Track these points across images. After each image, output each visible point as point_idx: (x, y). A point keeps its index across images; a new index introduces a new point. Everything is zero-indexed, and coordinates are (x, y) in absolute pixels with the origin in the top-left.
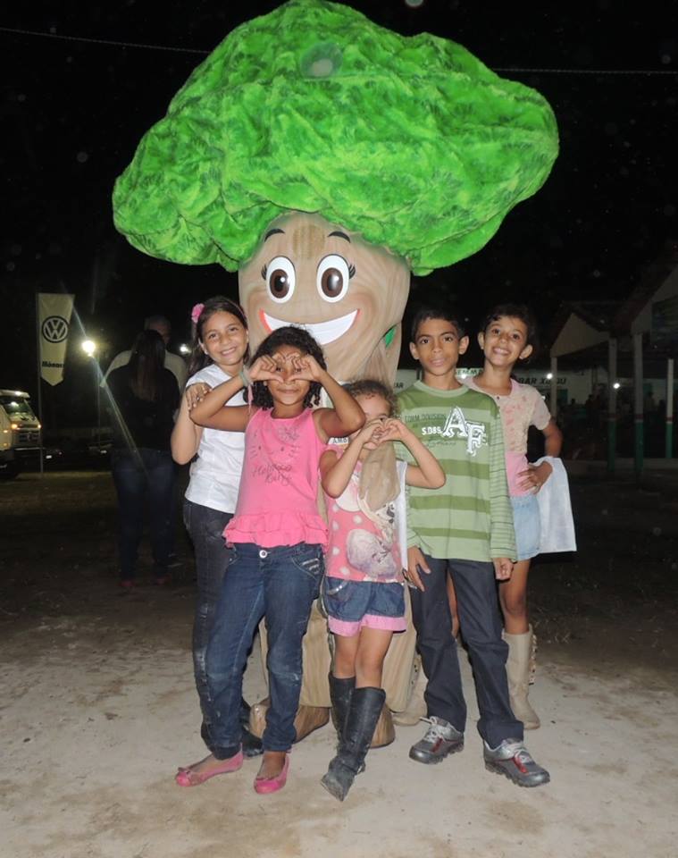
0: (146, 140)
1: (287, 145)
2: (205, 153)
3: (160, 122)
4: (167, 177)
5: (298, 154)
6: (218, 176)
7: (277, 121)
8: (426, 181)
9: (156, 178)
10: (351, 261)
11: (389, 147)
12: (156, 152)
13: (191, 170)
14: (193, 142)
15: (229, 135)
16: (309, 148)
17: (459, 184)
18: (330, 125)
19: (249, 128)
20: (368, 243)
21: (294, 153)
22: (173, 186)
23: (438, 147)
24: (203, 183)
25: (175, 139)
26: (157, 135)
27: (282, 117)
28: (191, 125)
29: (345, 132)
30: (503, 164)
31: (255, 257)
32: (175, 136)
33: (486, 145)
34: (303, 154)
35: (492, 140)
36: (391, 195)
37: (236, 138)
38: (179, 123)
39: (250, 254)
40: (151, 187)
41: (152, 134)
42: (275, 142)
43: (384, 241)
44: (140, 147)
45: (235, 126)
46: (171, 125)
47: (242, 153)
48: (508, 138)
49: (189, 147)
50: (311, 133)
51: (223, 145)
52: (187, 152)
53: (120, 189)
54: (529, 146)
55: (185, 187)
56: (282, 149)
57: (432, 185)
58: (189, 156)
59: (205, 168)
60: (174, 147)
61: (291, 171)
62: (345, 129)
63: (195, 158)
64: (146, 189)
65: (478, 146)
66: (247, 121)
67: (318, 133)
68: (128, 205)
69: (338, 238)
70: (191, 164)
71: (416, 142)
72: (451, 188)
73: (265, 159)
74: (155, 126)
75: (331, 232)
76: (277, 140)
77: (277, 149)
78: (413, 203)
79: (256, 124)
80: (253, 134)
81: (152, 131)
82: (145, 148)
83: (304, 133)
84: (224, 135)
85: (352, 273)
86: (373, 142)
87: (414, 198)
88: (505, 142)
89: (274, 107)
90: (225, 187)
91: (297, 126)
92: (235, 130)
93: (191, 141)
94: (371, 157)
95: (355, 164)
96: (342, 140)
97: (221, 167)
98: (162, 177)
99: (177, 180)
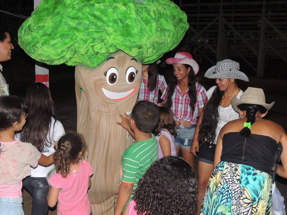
2: (95, 29)
7: (137, 25)
9: (70, 36)
15: (114, 26)
27: (138, 23)
28: (89, 16)
32: (81, 20)
37: (117, 28)
40: (67, 40)
41: (66, 16)
45: (116, 22)
47: (118, 34)
60: (79, 24)
64: (64, 40)
66: (119, 20)
69: (133, 60)
73: (130, 38)
76: (136, 32)
77: (136, 36)
79: (122, 21)
83: (145, 30)
86: (161, 32)
89: (134, 18)
92: (116, 24)
93: (90, 23)
97: (108, 38)
98: (74, 36)
99: (83, 39)
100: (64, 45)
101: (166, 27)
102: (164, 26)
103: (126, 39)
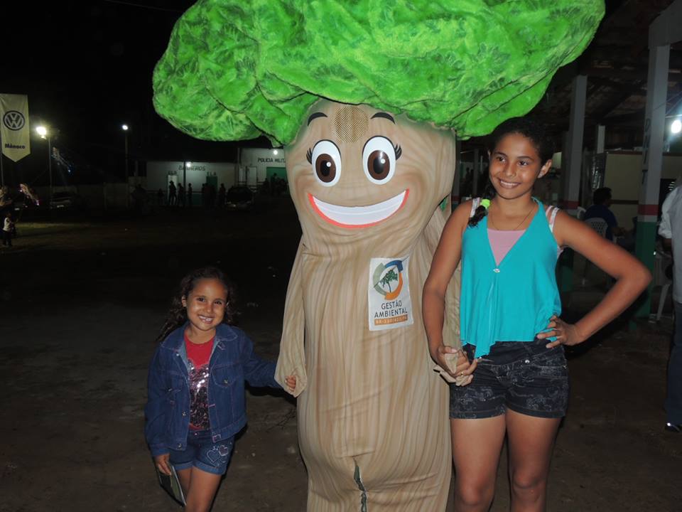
0: (178, 28)
1: (323, 34)
2: (238, 40)
3: (190, 9)
4: (202, 65)
5: (335, 43)
6: (252, 66)
7: (311, 8)
8: (472, 57)
9: (191, 64)
10: (397, 142)
11: (431, 27)
12: (190, 40)
13: (226, 58)
14: (225, 30)
15: (261, 24)
16: (347, 35)
17: (507, 56)
18: (366, 10)
19: (281, 14)
20: (413, 121)
21: (330, 41)
22: (209, 75)
23: (483, 21)
24: (238, 70)
25: (206, 26)
26: (188, 22)
28: (221, 12)
29: (383, 16)
30: (551, 31)
31: (298, 140)
32: (206, 24)
33: (532, 13)
34: (341, 42)
35: (540, 9)
36: (435, 72)
37: (268, 27)
38: (208, 10)
39: (293, 137)
40: (186, 75)
41: (183, 21)
42: (309, 32)
43: (430, 119)
44: (174, 33)
45: (267, 14)
46: (201, 12)
47: (275, 43)
48: (557, 5)
49: (221, 34)
50: (347, 18)
51: (256, 34)
52: (220, 40)
53: (159, 75)
54: (577, 10)
55: (220, 75)
56: (318, 38)
57: (477, 61)
58: (222, 44)
59: (239, 56)
60: (206, 33)
61: (328, 62)
62: (383, 13)
63: (228, 45)
64: (182, 77)
65: (524, 15)
66: (279, 8)
67: (355, 17)
68: (164, 92)
69: (381, 119)
70: (225, 51)
71: (460, 16)
72: (499, 62)
74: (187, 13)
75: (373, 114)
76: (311, 30)
77: (312, 40)
78: (458, 78)
79: (289, 10)
80: (287, 20)
81: (183, 18)
82: (177, 35)
83: (340, 20)
84: (256, 24)
85: (398, 153)
86: (413, 23)
87: (459, 73)
88: (553, 8)
90: (260, 78)
91: (332, 13)
92: (268, 18)
93: (223, 28)
94: (413, 39)
95: (396, 49)
96: (381, 26)
97: (255, 56)
98: (197, 64)
99: (212, 69)
100: (183, 88)
101: (453, 7)
102: (445, 6)
103: (290, 55)
